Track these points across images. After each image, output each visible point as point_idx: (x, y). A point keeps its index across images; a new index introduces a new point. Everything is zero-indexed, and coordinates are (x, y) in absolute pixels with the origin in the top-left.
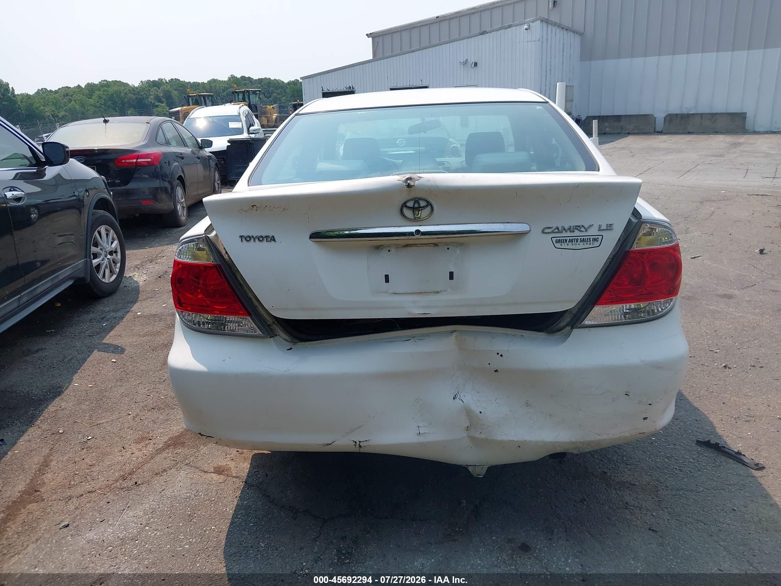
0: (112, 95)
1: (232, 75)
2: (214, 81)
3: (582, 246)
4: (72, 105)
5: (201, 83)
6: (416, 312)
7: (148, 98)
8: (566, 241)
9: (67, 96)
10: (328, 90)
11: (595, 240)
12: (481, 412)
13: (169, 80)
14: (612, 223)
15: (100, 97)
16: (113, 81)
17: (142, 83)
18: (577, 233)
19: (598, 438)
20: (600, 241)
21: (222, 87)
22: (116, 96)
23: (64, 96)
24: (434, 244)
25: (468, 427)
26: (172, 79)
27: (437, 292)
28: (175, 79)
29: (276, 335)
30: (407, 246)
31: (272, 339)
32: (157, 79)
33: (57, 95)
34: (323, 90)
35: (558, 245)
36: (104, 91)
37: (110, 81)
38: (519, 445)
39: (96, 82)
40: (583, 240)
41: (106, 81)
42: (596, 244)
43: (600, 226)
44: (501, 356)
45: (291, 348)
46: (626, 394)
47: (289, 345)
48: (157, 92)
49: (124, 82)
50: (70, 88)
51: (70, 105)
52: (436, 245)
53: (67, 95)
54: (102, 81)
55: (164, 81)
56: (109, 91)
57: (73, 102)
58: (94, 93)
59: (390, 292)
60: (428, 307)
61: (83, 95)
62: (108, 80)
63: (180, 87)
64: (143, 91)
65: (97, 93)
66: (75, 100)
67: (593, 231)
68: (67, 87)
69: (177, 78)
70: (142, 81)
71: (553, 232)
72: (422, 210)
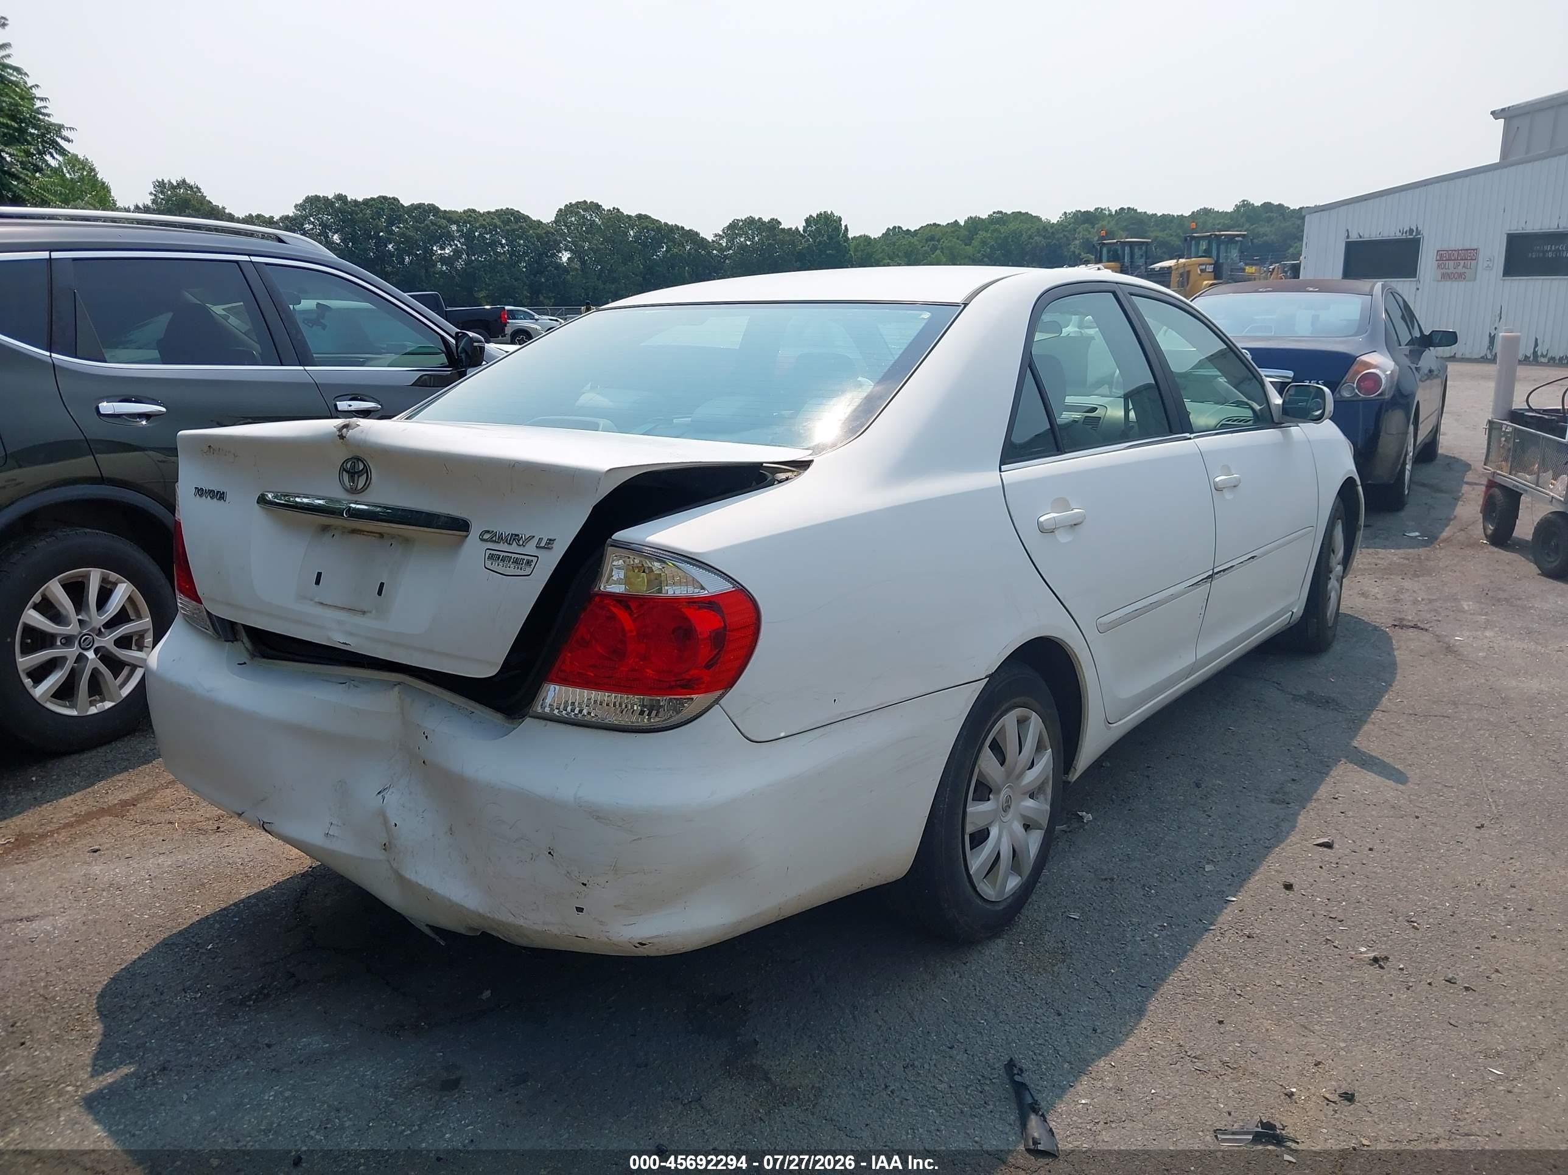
0: (1006, 238)
1: (1244, 201)
2: (1206, 212)
3: (511, 570)
4: (936, 256)
5: (1178, 216)
6: (336, 638)
7: (1069, 245)
8: (499, 558)
9: (930, 241)
10: (1360, 237)
11: (529, 563)
12: (396, 825)
13: (1116, 211)
14: (553, 538)
15: (984, 243)
16: (1013, 213)
17: (1066, 217)
18: (514, 548)
19: (511, 919)
20: (532, 566)
21: (1219, 224)
22: (1012, 241)
23: (927, 240)
24: (380, 533)
25: (385, 845)
26: (1122, 209)
27: (364, 613)
28: (1129, 208)
29: (237, 640)
30: (354, 531)
31: (227, 644)
32: (1092, 210)
33: (914, 240)
34: (1348, 237)
35: (488, 564)
36: (995, 230)
37: (1009, 212)
38: (429, 896)
39: (984, 216)
40: (516, 561)
41: (1001, 212)
42: (528, 571)
43: (541, 539)
44: (427, 737)
45: (245, 663)
46: (550, 853)
47: (245, 657)
48: (1090, 233)
49: (1034, 215)
50: (939, 225)
51: (933, 256)
52: (381, 535)
53: (932, 238)
54: (994, 213)
55: (1107, 213)
56: (1002, 231)
57: (938, 252)
58: (976, 234)
59: (317, 600)
60: (351, 634)
61: (958, 239)
62: (1004, 211)
63: (1133, 224)
64: (1063, 231)
65: (982, 234)
66: (942, 248)
67: (531, 548)
68: (935, 224)
69: (1132, 207)
70: (1065, 213)
71: (491, 540)
72: (359, 477)
